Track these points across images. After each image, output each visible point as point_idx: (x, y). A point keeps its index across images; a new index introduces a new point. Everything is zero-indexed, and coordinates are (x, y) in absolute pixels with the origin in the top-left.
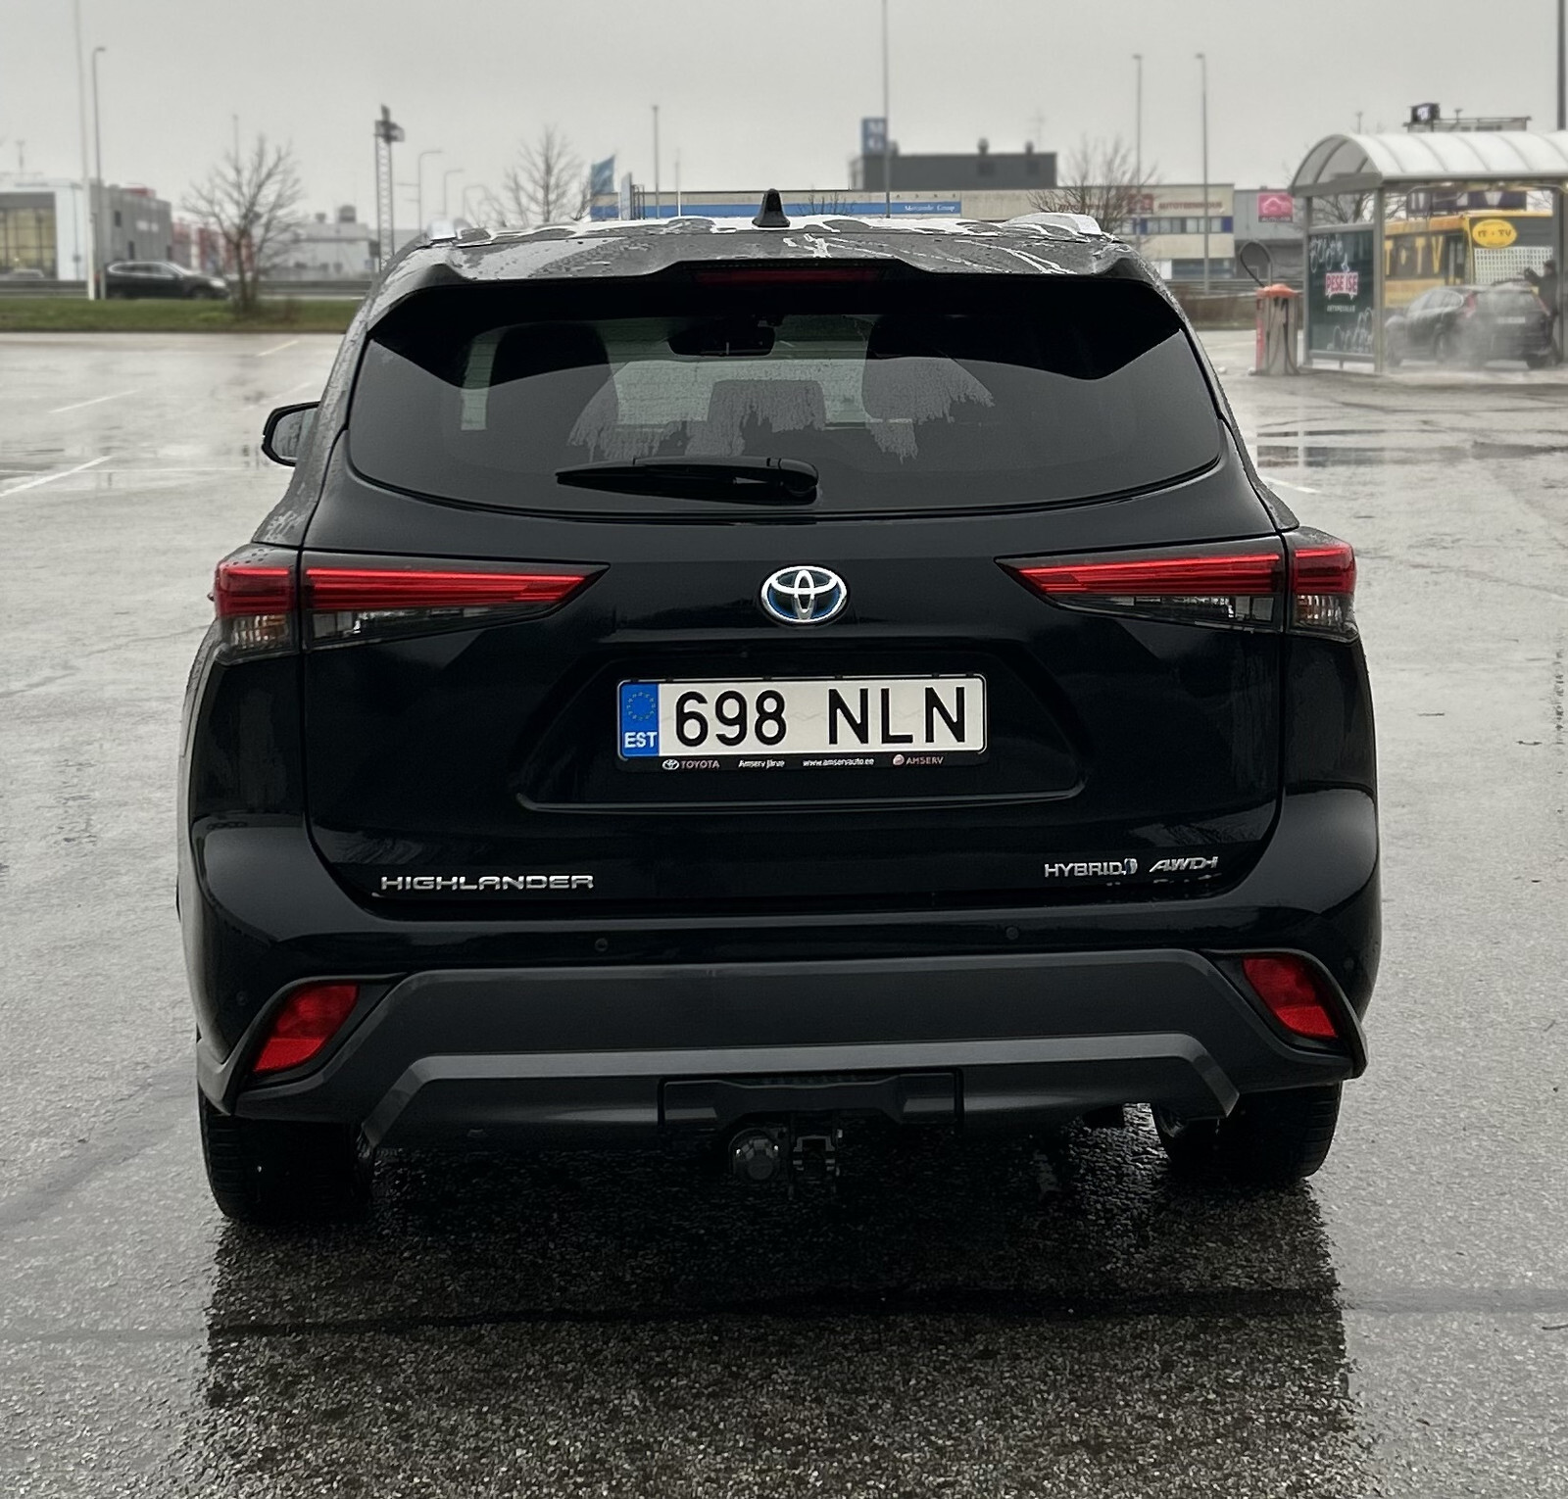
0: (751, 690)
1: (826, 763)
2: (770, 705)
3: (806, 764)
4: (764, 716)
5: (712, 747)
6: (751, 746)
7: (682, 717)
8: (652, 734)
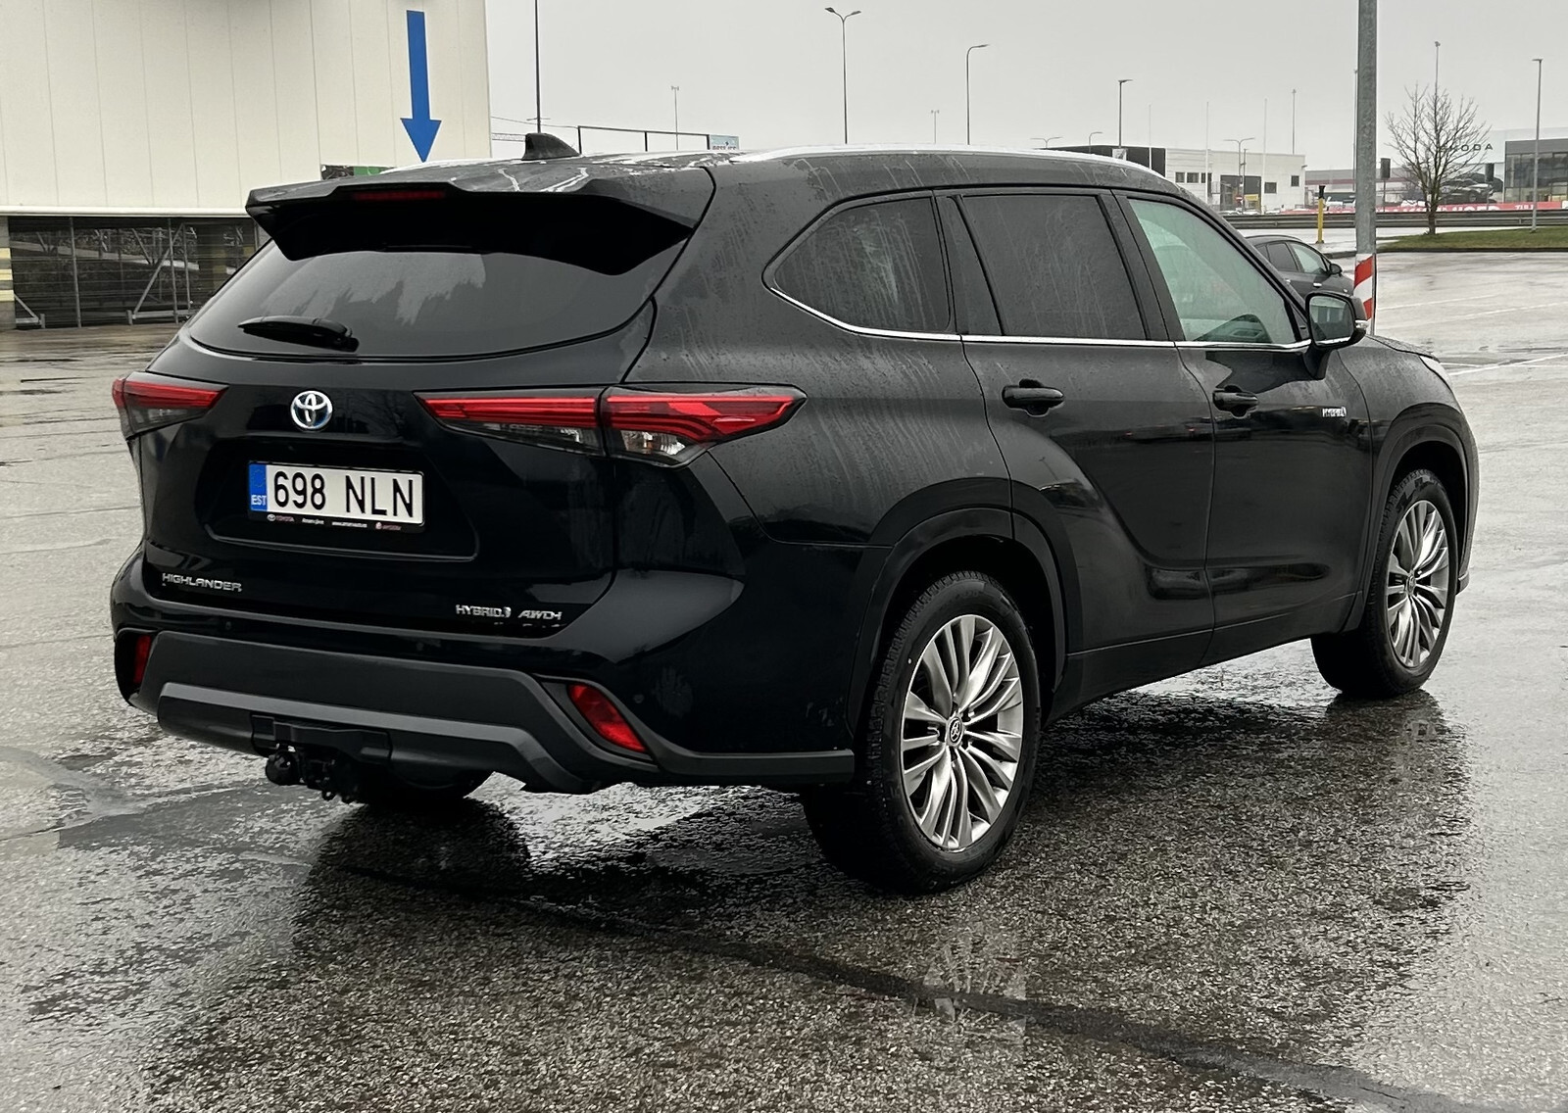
0: (309, 472)
1: (344, 524)
2: (318, 483)
3: (334, 524)
4: (316, 491)
5: (291, 509)
6: (309, 510)
7: (278, 487)
8: (264, 497)
